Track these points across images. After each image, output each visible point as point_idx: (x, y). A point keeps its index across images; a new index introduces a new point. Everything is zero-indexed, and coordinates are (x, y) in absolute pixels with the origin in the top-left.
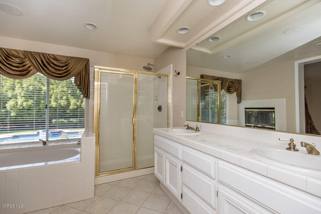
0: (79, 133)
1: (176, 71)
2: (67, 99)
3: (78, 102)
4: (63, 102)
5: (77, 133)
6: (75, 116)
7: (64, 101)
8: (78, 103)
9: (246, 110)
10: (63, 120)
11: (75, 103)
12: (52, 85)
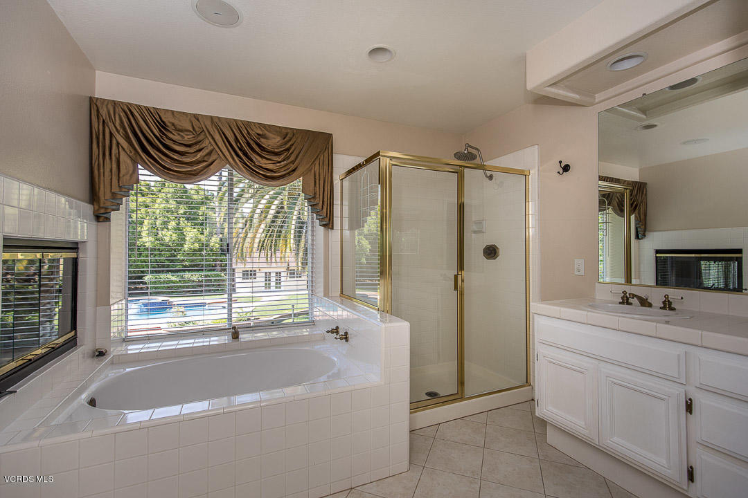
0: (207, 307)
1: (560, 162)
2: (178, 229)
3: (202, 234)
4: (168, 236)
5: (203, 305)
6: (195, 268)
7: (170, 232)
8: (203, 238)
9: (657, 255)
10: (170, 276)
11: (197, 238)
12: (143, 196)
